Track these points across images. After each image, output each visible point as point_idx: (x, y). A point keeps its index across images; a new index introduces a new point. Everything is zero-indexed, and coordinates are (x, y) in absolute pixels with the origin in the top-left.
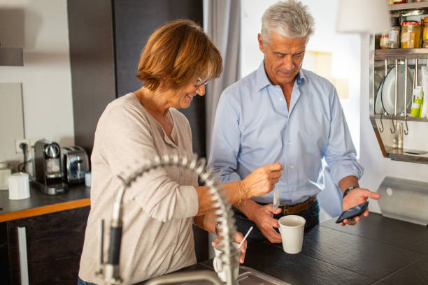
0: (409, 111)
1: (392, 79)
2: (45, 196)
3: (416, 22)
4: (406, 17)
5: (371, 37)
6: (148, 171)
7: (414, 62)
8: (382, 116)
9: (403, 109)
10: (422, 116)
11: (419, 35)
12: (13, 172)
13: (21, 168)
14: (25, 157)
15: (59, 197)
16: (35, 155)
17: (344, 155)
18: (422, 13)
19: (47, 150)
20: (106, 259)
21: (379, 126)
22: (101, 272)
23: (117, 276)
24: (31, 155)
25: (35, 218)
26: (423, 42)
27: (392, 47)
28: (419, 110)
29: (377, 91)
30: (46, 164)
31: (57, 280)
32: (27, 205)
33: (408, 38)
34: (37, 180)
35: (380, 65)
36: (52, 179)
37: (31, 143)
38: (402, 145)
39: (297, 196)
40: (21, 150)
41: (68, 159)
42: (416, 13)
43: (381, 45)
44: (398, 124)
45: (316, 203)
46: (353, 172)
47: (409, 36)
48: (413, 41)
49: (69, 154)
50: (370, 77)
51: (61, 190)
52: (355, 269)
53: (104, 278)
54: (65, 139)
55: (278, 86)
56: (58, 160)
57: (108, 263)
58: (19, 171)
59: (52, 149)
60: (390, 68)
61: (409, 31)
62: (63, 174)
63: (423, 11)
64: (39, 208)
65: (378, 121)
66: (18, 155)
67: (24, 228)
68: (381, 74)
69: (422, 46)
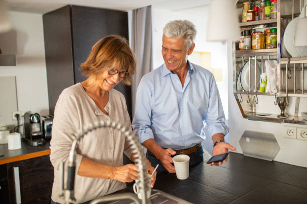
0: (258, 89)
1: (247, 69)
2: (30, 147)
3: (261, 32)
4: (255, 30)
5: (233, 43)
6: (91, 131)
7: (261, 58)
8: (241, 92)
9: (254, 88)
10: (267, 91)
11: (263, 41)
12: (11, 132)
13: (16, 130)
14: (18, 123)
15: (39, 147)
16: (25, 121)
17: (217, 120)
18: (265, 27)
19: (31, 118)
20: (65, 187)
21: (240, 98)
22: (63, 195)
23: (72, 197)
24: (22, 121)
25: (24, 161)
26: (266, 45)
27: (247, 48)
28: (265, 88)
29: (237, 76)
30: (31, 127)
31: (39, 199)
32: (19, 153)
33: (256, 42)
34: (26, 137)
35: (239, 60)
36: (35, 136)
37: (22, 113)
38: (255, 110)
39: (189, 143)
40: (16, 119)
41: (45, 123)
42: (262, 26)
43: (240, 47)
44: (252, 97)
45: (201, 148)
46: (222, 131)
47: (257, 42)
48: (259, 45)
49: (46, 120)
50: (233, 68)
51: (41, 143)
52: (226, 190)
53: (64, 199)
54: (43, 111)
55: (176, 74)
56: (39, 124)
57: (67, 189)
58: (15, 131)
59: (35, 117)
60: (246, 62)
61: (257, 38)
62: (42, 133)
63: (266, 25)
64: (27, 155)
65: (239, 96)
66: (14, 121)
67: (18, 168)
68: (240, 66)
69: (265, 48)
